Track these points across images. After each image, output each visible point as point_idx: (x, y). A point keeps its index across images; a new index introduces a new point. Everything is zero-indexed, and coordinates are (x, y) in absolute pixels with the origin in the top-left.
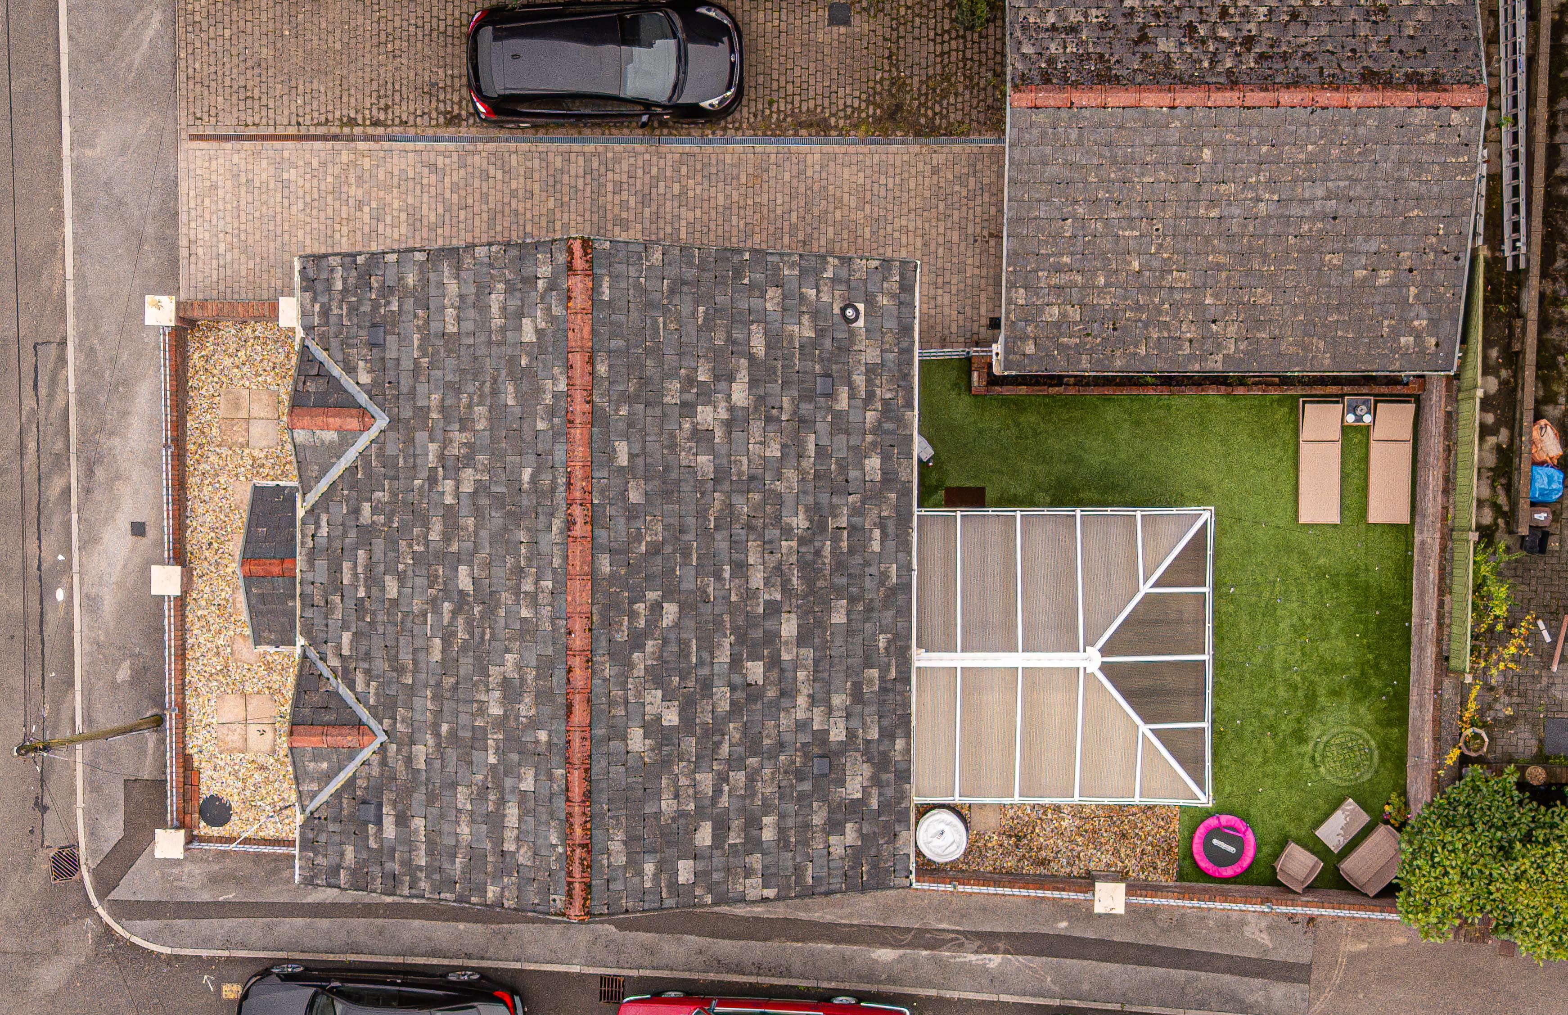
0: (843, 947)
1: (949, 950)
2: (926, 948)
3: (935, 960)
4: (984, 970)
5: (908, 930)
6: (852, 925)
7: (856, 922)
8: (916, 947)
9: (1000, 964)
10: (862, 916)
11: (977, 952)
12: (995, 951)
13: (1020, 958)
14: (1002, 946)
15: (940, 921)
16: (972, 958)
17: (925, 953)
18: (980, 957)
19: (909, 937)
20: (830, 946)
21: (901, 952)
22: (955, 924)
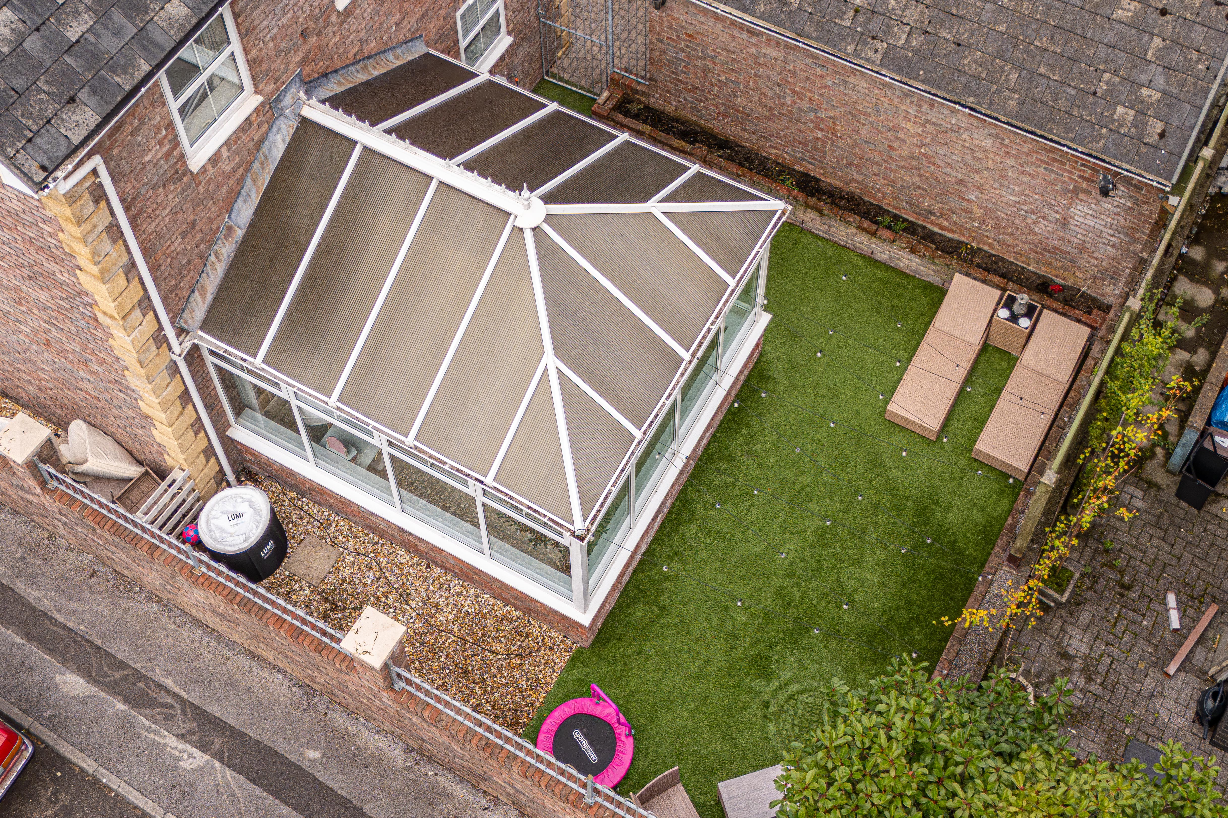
0: (33, 648)
1: (150, 717)
2: (126, 701)
3: (125, 721)
4: (174, 767)
5: (122, 665)
6: (65, 627)
7: (70, 625)
8: (116, 693)
9: (199, 768)
10: (82, 621)
11: (182, 737)
12: (204, 747)
13: (229, 773)
14: (218, 743)
15: (169, 674)
16: (172, 741)
17: (120, 706)
18: (181, 746)
19: (118, 675)
20: (19, 640)
21: (93, 690)
22: (184, 687)
